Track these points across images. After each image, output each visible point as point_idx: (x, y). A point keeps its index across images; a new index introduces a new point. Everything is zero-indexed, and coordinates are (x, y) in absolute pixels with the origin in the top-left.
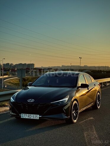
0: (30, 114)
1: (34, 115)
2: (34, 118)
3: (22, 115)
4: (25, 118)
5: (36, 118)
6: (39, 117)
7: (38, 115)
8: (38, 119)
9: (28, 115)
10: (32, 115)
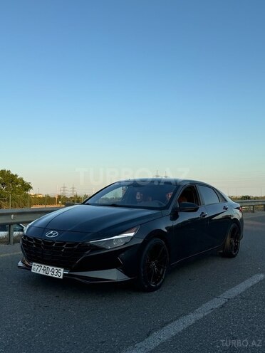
0: (48, 265)
1: (55, 268)
2: (54, 276)
3: (33, 266)
4: (37, 272)
5: (57, 277)
6: (64, 274)
7: (62, 270)
8: (61, 277)
9: (43, 266)
10: (51, 268)
